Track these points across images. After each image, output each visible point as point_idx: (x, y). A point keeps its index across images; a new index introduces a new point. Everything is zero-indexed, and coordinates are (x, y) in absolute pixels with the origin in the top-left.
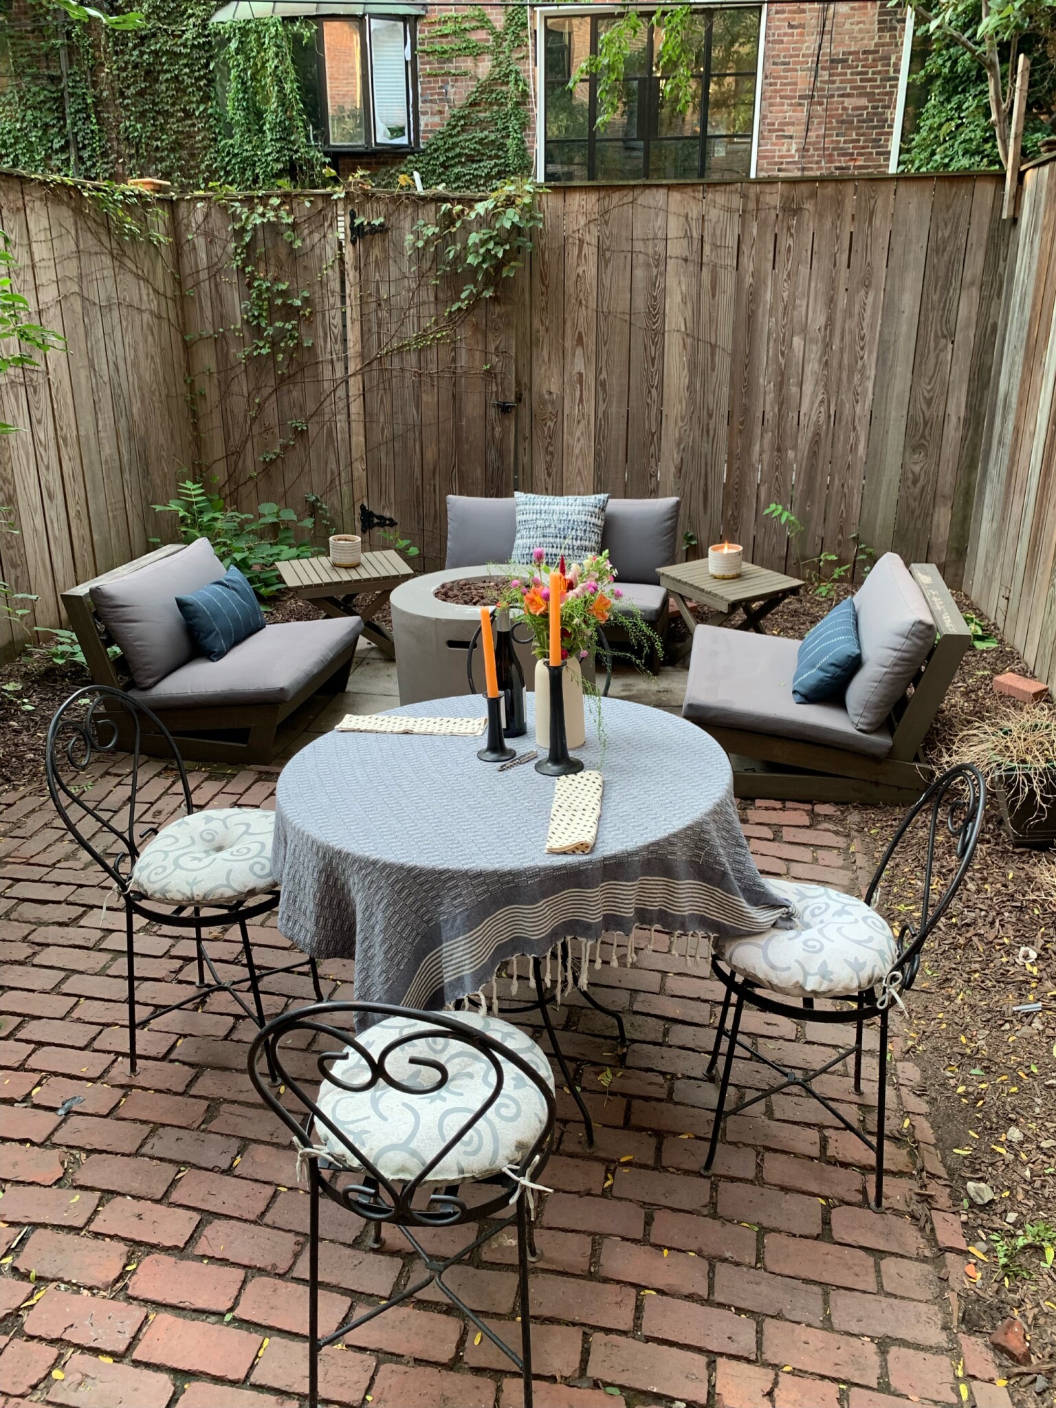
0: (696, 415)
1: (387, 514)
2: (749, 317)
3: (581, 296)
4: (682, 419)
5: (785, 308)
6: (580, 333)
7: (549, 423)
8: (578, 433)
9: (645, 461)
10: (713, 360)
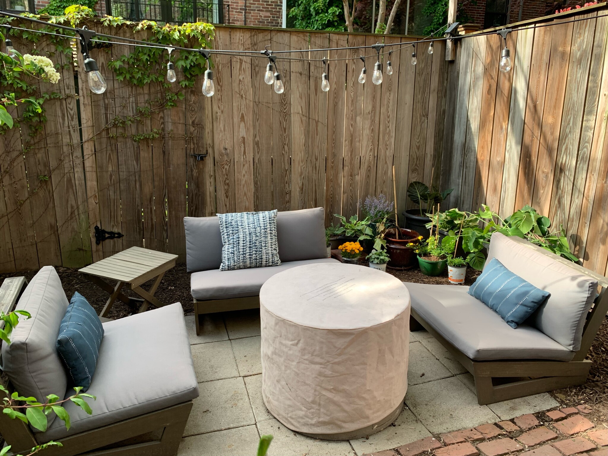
0: (310, 158)
1: (116, 230)
2: (335, 106)
3: (242, 92)
4: (302, 162)
5: (352, 101)
6: (242, 114)
7: (226, 167)
8: (244, 172)
9: (283, 185)
10: (317, 129)
